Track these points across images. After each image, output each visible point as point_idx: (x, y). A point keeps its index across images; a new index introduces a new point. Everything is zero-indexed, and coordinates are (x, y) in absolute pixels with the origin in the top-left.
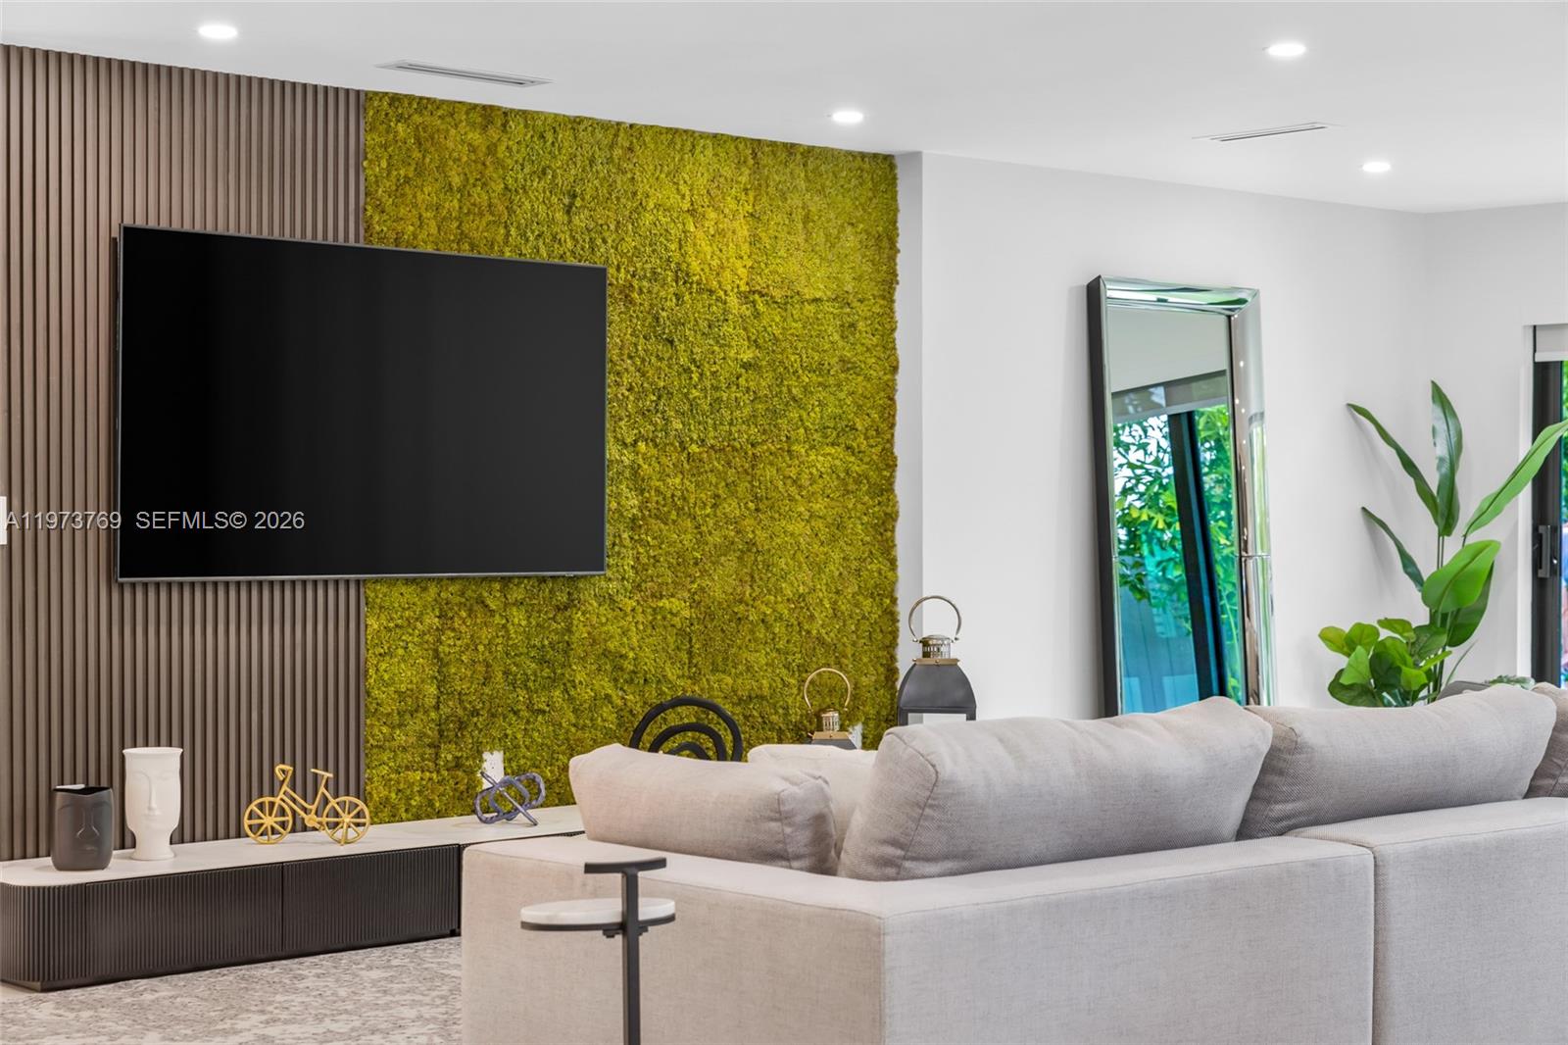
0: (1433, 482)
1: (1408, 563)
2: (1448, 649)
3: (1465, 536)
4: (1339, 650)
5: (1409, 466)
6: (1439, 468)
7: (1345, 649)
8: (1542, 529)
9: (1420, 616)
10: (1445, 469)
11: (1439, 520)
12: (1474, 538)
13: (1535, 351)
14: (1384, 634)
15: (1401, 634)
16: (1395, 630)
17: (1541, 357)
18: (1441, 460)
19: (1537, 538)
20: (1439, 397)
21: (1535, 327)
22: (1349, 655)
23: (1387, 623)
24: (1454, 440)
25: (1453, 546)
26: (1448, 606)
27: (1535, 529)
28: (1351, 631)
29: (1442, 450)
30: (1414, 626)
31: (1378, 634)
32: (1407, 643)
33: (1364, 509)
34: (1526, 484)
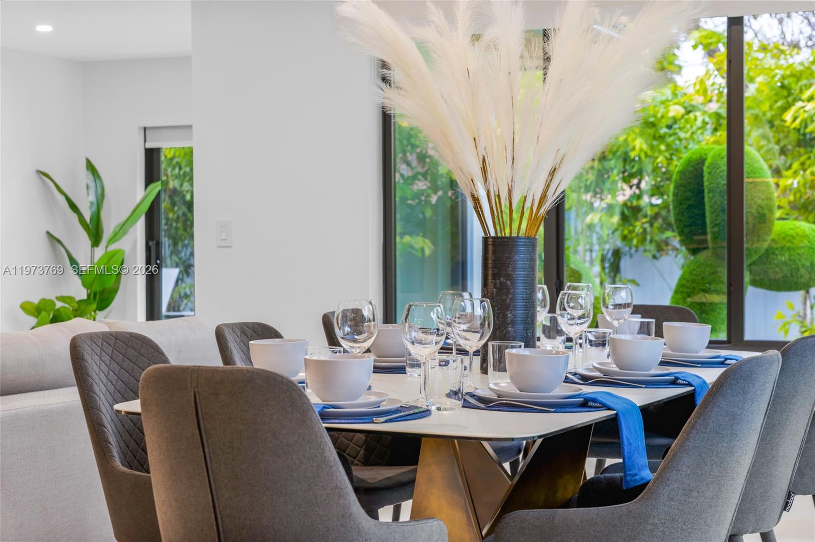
0: (87, 217)
1: (73, 261)
2: (97, 312)
3: (107, 247)
4: (32, 314)
5: (73, 207)
6: (90, 208)
7: (36, 314)
8: (151, 243)
9: (81, 293)
10: (94, 208)
11: (92, 239)
12: (112, 247)
13: (145, 141)
14: (59, 304)
15: (69, 305)
16: (65, 302)
17: (149, 145)
18: (92, 203)
19: (148, 249)
20: (90, 167)
21: (145, 129)
22: (37, 317)
23: (61, 299)
24: (99, 191)
25: (99, 252)
26: (97, 288)
27: (147, 243)
28: (39, 303)
29: (92, 198)
30: (77, 299)
31: (55, 305)
32: (73, 310)
33: (48, 232)
34: (141, 216)
